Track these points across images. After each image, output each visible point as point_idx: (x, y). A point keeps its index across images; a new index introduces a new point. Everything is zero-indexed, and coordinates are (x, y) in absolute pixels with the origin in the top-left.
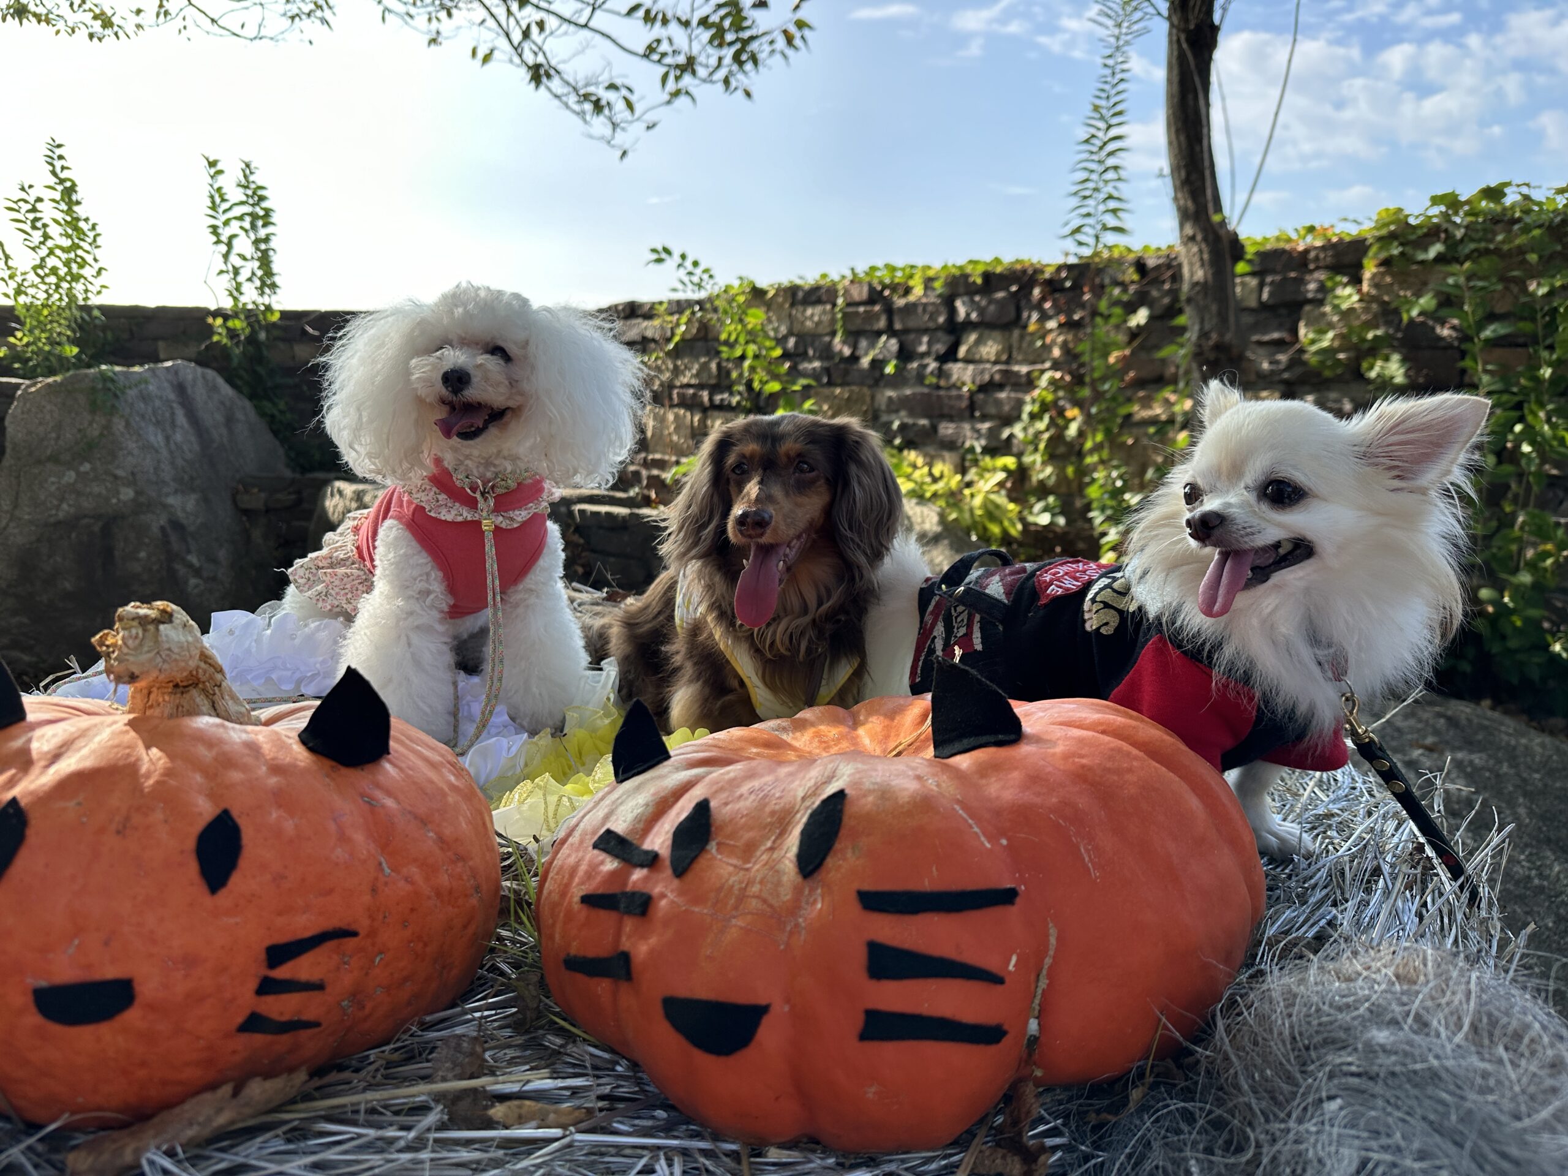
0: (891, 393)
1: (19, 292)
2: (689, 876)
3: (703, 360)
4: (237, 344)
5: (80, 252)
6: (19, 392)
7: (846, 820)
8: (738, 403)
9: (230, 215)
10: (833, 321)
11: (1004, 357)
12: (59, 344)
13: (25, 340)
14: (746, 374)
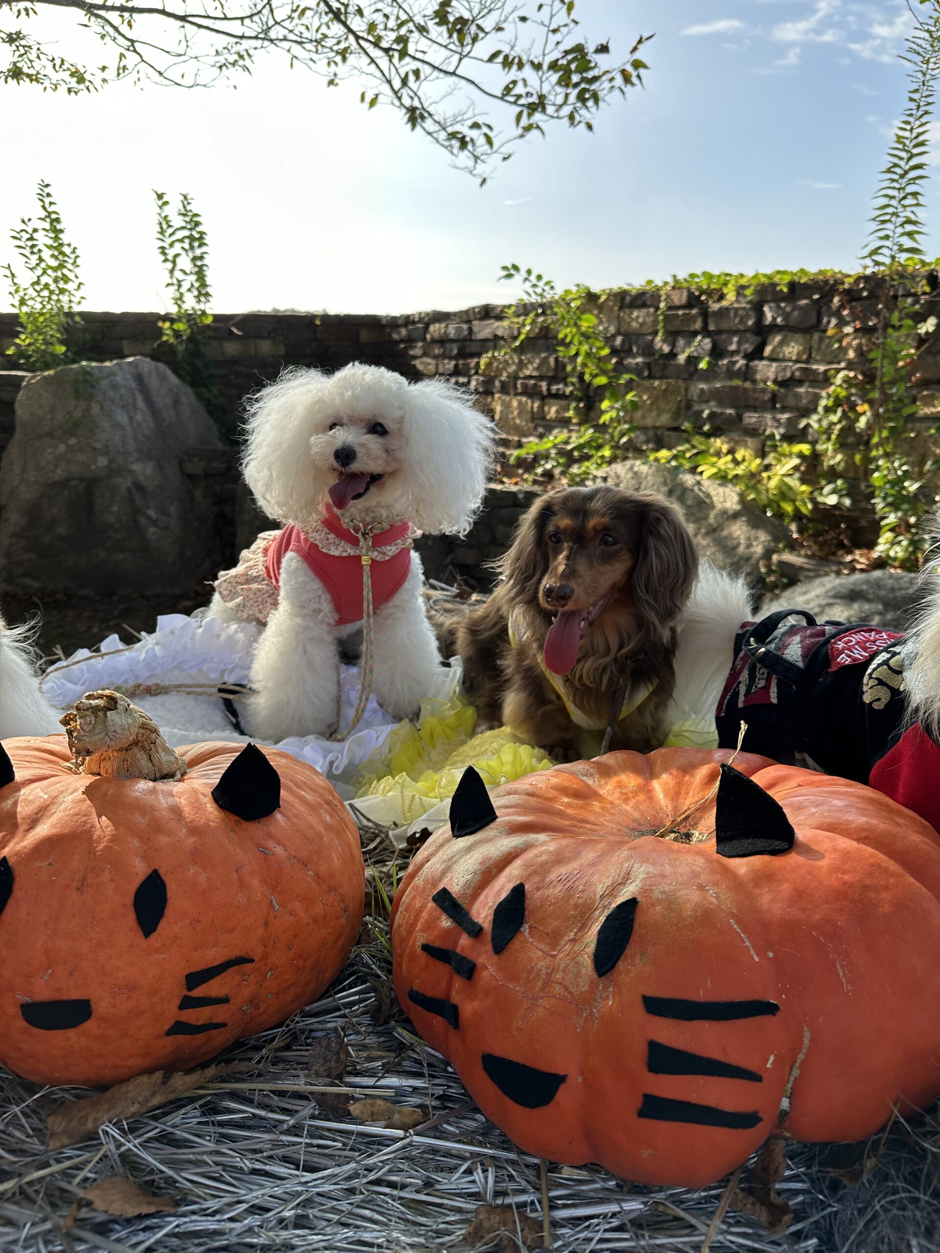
0: (703, 386)
1: (22, 302)
2: (506, 954)
3: (543, 355)
4: (181, 343)
5: (65, 271)
6: (24, 384)
7: (636, 927)
8: (572, 392)
9: (174, 238)
10: (656, 322)
11: (805, 357)
12: (51, 344)
13: (28, 341)
14: (579, 368)
